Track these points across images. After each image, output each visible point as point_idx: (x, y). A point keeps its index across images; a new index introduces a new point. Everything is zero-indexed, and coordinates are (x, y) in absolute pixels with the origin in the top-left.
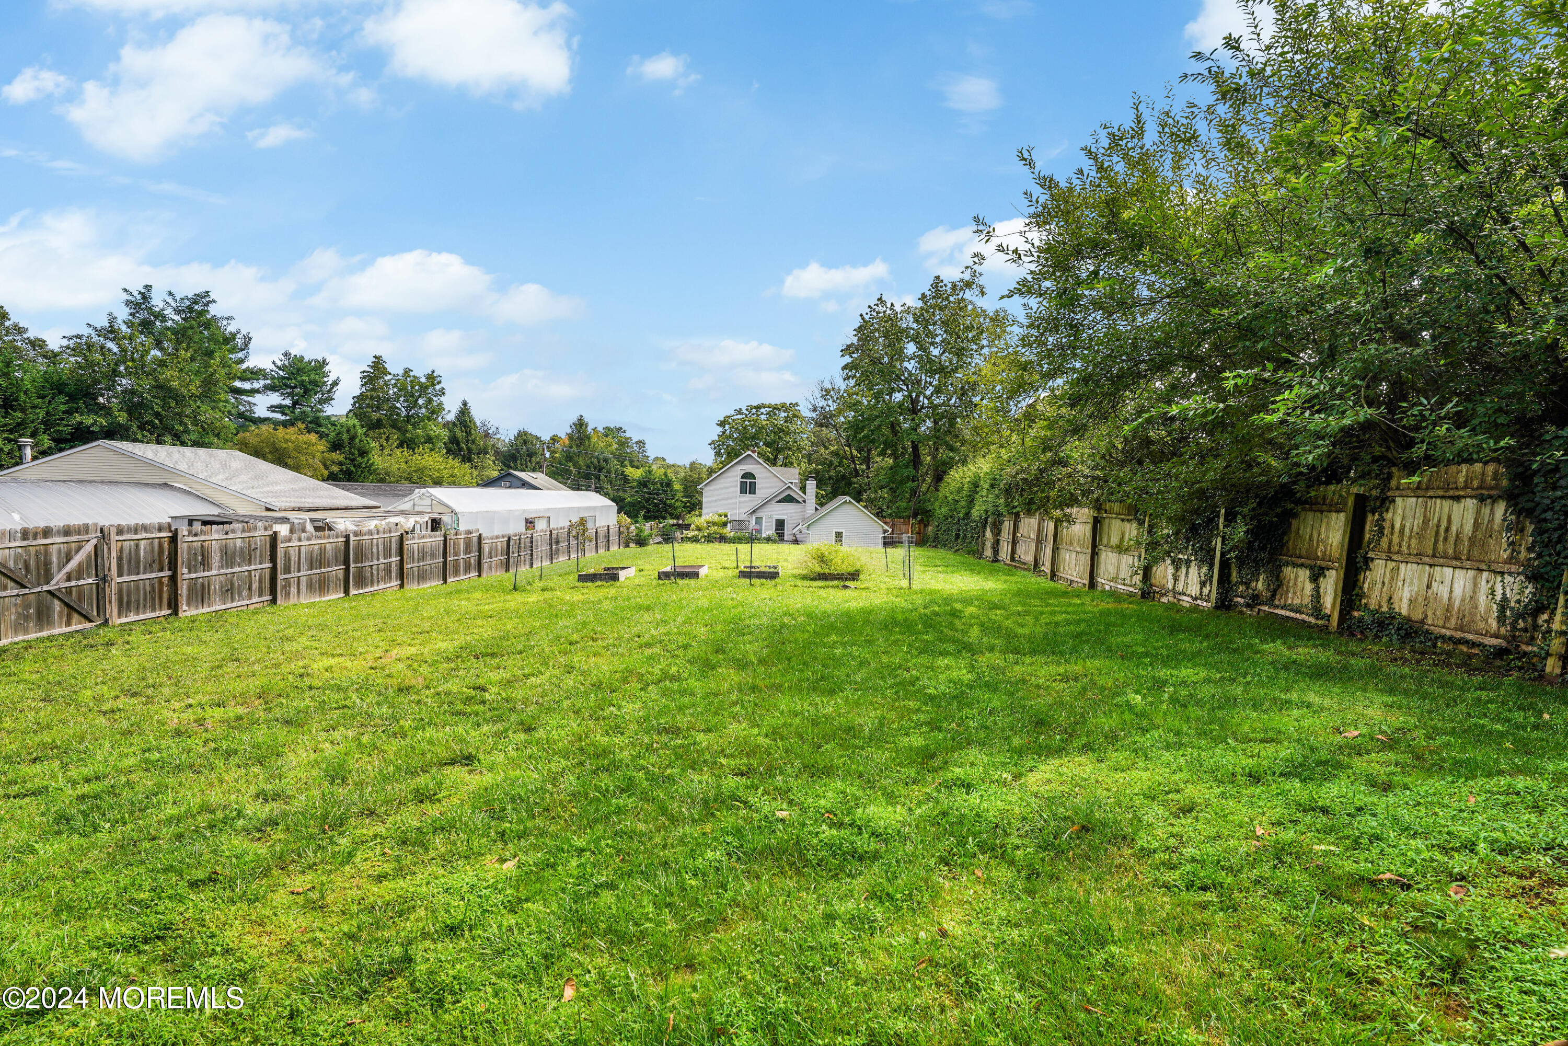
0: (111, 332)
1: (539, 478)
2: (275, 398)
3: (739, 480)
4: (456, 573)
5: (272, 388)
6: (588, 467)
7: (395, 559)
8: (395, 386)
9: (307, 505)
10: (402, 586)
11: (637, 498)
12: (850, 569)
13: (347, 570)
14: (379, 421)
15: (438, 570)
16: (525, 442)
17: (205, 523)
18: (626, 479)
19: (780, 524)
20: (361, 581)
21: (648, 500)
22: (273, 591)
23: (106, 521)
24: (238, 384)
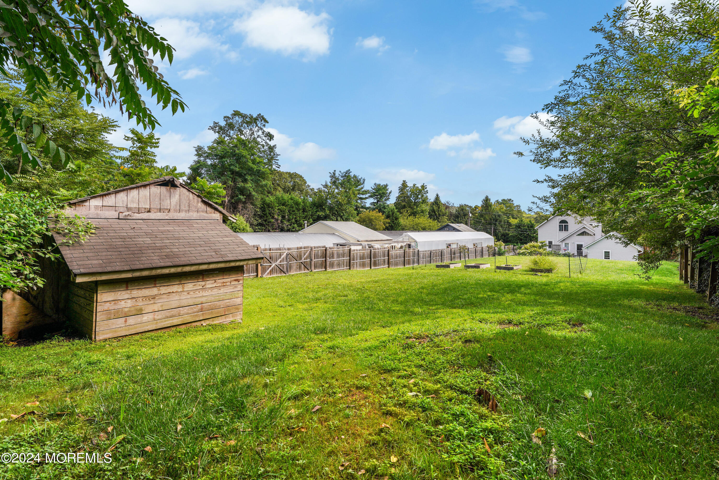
0: (326, 186)
1: (462, 226)
2: (372, 200)
3: (558, 224)
4: (409, 264)
5: (371, 197)
6: (491, 219)
7: (386, 258)
8: (410, 191)
9: (369, 239)
10: (389, 267)
11: (515, 233)
12: (548, 268)
13: (371, 261)
14: (405, 205)
15: (402, 262)
16: (462, 210)
17: (341, 245)
18: (509, 224)
19: (580, 247)
20: (375, 265)
21: (521, 235)
22: (350, 266)
23: (312, 245)
24: (361, 196)
